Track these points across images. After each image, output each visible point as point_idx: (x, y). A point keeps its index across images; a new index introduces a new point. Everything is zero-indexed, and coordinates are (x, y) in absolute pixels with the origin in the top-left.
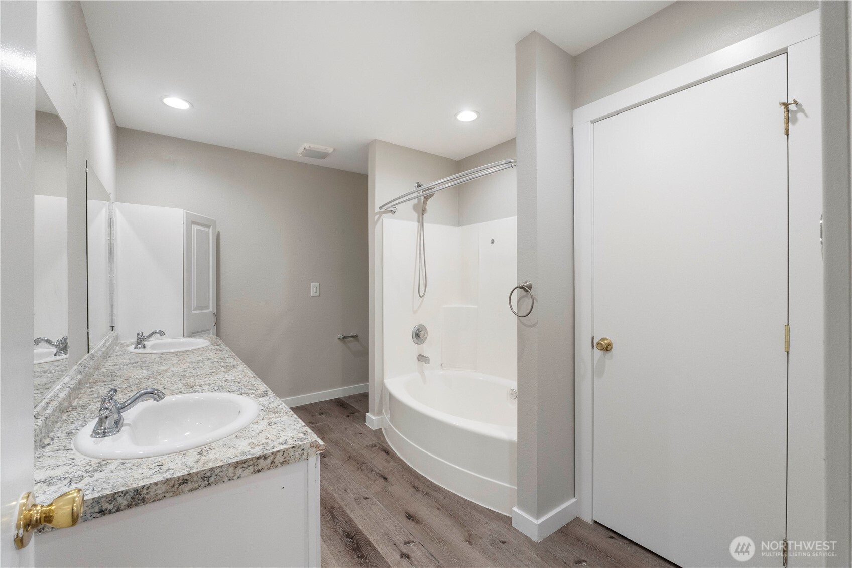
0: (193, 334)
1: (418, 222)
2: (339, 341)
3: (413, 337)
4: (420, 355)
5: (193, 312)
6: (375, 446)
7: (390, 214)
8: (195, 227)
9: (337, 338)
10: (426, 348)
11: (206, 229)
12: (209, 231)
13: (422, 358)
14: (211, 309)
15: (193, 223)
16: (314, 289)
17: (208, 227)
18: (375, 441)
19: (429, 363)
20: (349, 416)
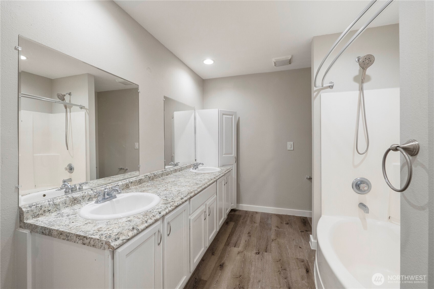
0: (223, 165)
1: (359, 90)
2: (307, 180)
3: (353, 187)
4: (361, 203)
5: (223, 156)
6: (303, 261)
7: (329, 89)
8: (224, 116)
9: (306, 178)
10: (367, 199)
11: (231, 117)
12: (232, 118)
13: (362, 206)
14: (234, 154)
15: (223, 114)
16: (290, 145)
17: (232, 115)
18: (306, 258)
19: (368, 213)
20: (303, 232)
